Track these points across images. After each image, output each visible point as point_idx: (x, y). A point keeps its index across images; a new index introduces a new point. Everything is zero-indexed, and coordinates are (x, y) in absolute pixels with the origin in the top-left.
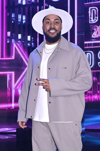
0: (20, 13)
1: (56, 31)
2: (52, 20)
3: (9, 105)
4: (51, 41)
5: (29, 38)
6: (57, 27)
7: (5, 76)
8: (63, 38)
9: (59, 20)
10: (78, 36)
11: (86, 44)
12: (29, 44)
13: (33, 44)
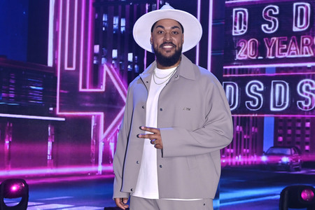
0: (116, 15)
1: (174, 46)
2: (168, 28)
3: (93, 169)
4: (166, 62)
5: (130, 57)
6: (175, 40)
7: (88, 119)
8: (184, 59)
9: (179, 29)
10: (212, 56)
11: (226, 69)
12: (129, 67)
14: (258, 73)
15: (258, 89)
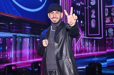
10: (103, 22)
13: (83, 25)
14: (111, 26)
15: (112, 31)
